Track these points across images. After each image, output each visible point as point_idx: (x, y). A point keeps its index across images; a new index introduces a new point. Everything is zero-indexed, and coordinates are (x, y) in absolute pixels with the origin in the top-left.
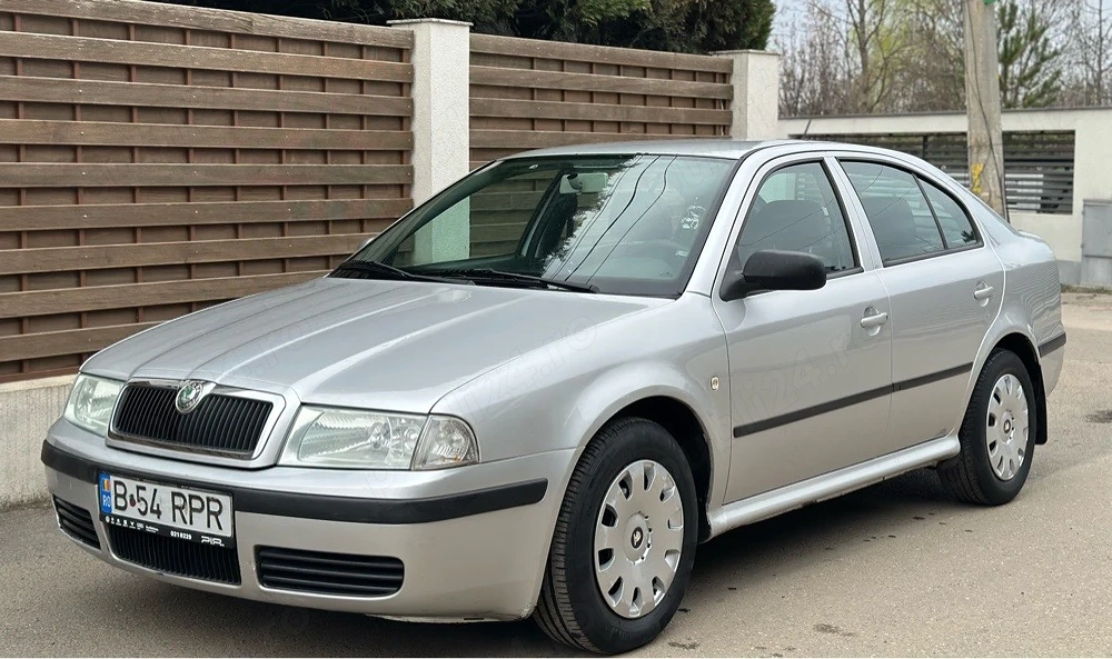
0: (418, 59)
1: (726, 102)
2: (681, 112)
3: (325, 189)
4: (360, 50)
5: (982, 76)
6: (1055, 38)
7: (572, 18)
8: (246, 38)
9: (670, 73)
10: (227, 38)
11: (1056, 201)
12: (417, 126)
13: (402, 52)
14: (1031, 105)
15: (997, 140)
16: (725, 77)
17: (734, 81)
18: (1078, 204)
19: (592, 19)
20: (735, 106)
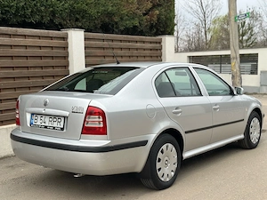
0: (69, 40)
1: (161, 50)
2: (148, 53)
3: (42, 77)
4: (51, 38)
5: (234, 40)
6: (256, 30)
7: (117, 28)
8: (16, 35)
9: (144, 42)
10: (10, 35)
11: (254, 71)
12: (70, 59)
13: (65, 38)
14: (248, 47)
15: (238, 56)
16: (160, 43)
17: (162, 44)
18: (259, 72)
19: (122, 28)
20: (163, 50)
